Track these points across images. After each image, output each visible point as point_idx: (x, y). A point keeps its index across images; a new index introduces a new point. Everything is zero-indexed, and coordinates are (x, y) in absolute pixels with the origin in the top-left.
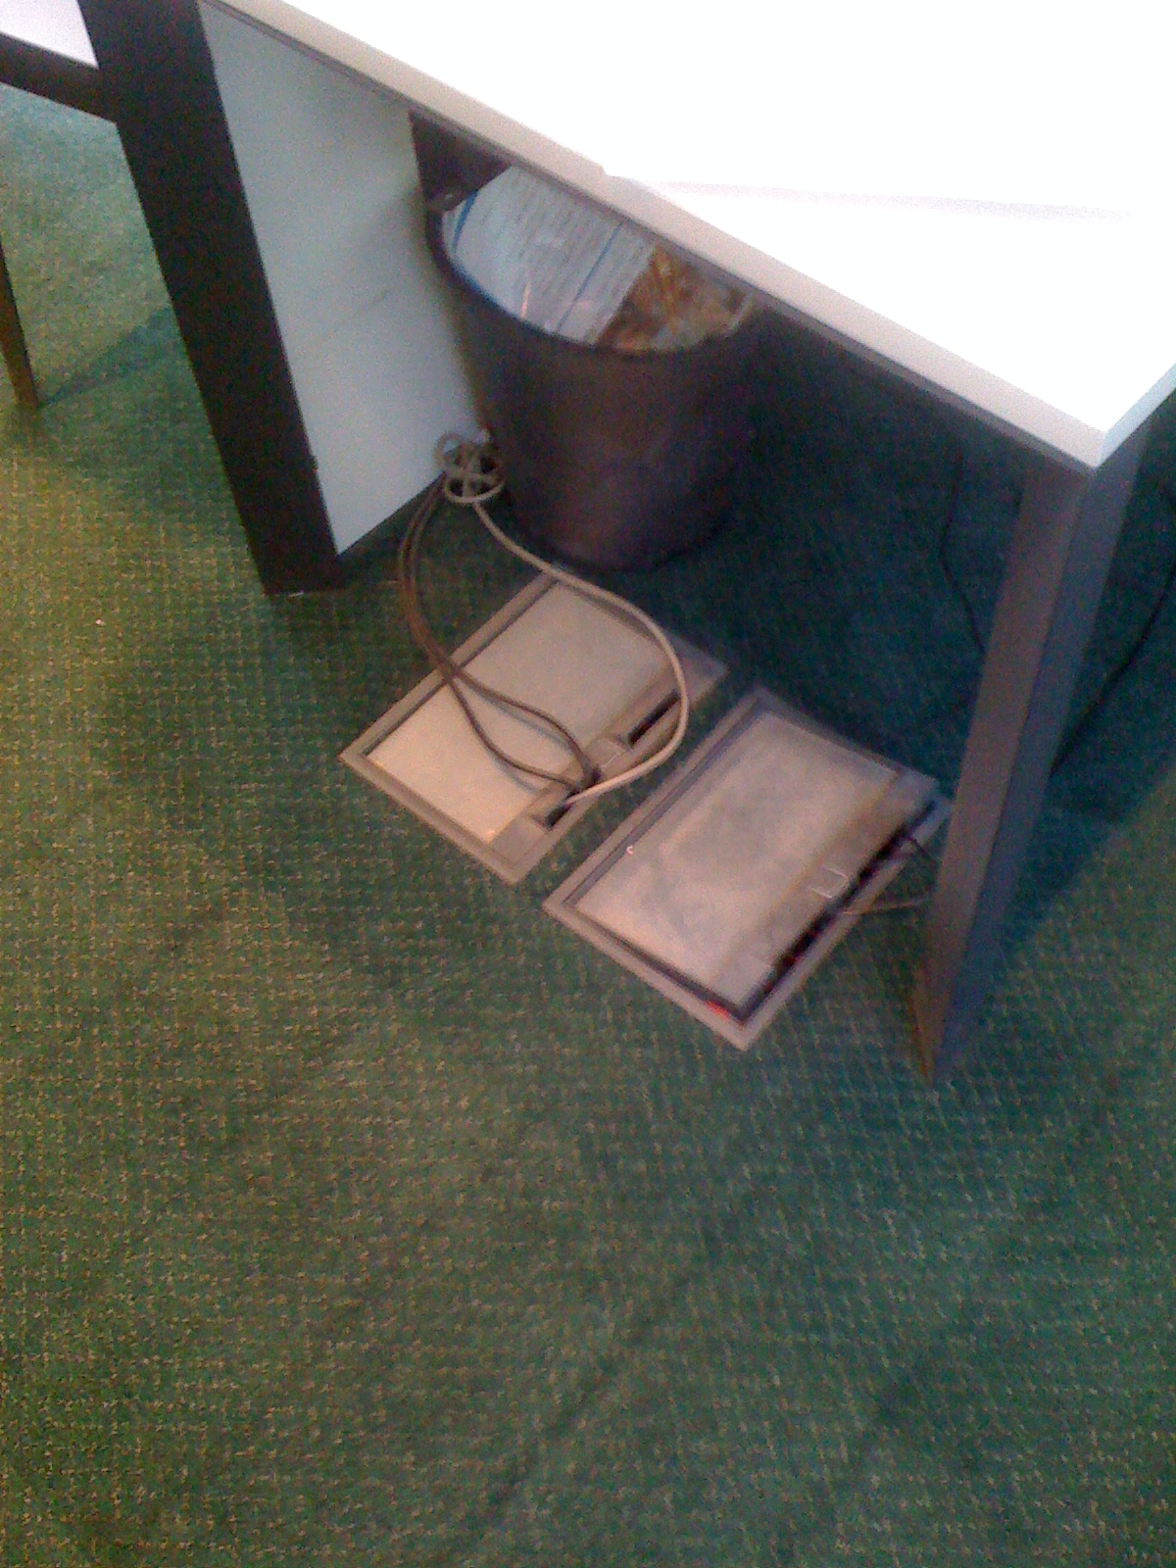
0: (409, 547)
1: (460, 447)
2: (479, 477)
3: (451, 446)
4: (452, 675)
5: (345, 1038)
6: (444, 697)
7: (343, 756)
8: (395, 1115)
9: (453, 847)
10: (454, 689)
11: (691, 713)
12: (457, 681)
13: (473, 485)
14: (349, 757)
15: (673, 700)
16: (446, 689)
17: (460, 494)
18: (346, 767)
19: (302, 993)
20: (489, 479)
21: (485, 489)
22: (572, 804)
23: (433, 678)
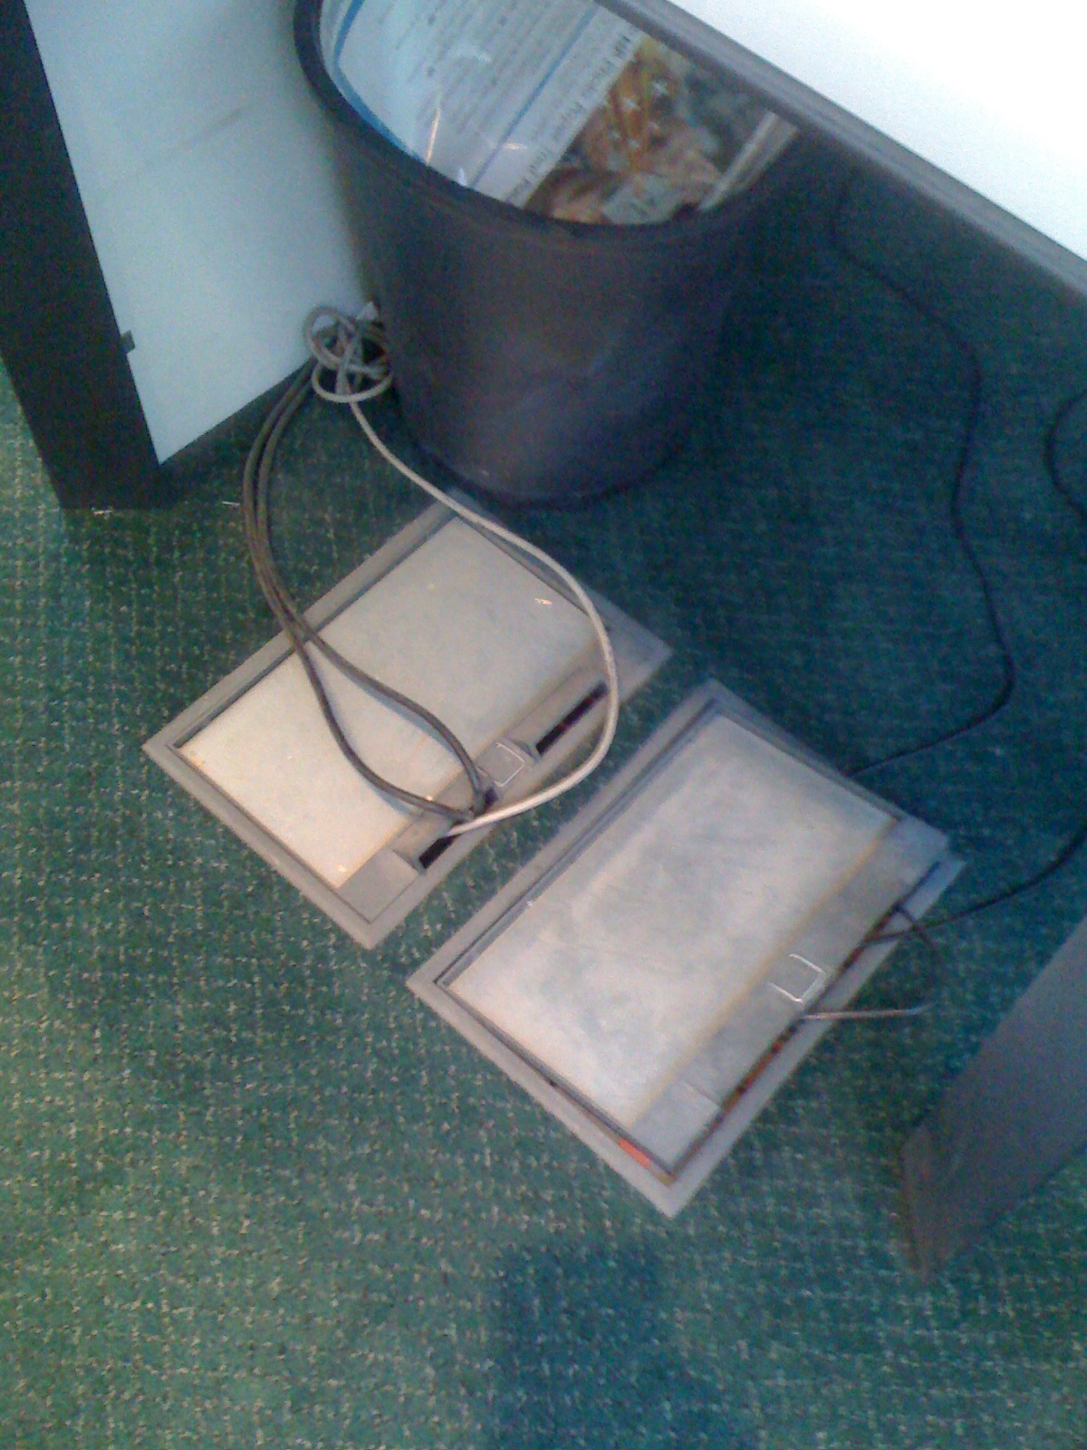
0: (260, 458)
1: (338, 324)
2: (359, 368)
3: (324, 322)
4: (305, 640)
5: (113, 1176)
6: (292, 671)
7: (147, 747)
8: (177, 1298)
9: (288, 888)
10: (307, 660)
11: (622, 710)
12: (312, 648)
13: (351, 377)
14: (155, 749)
15: (599, 693)
16: (295, 660)
17: (332, 389)
18: (149, 761)
19: (59, 1102)
20: (373, 371)
21: (367, 383)
22: (454, 837)
23: (280, 642)
